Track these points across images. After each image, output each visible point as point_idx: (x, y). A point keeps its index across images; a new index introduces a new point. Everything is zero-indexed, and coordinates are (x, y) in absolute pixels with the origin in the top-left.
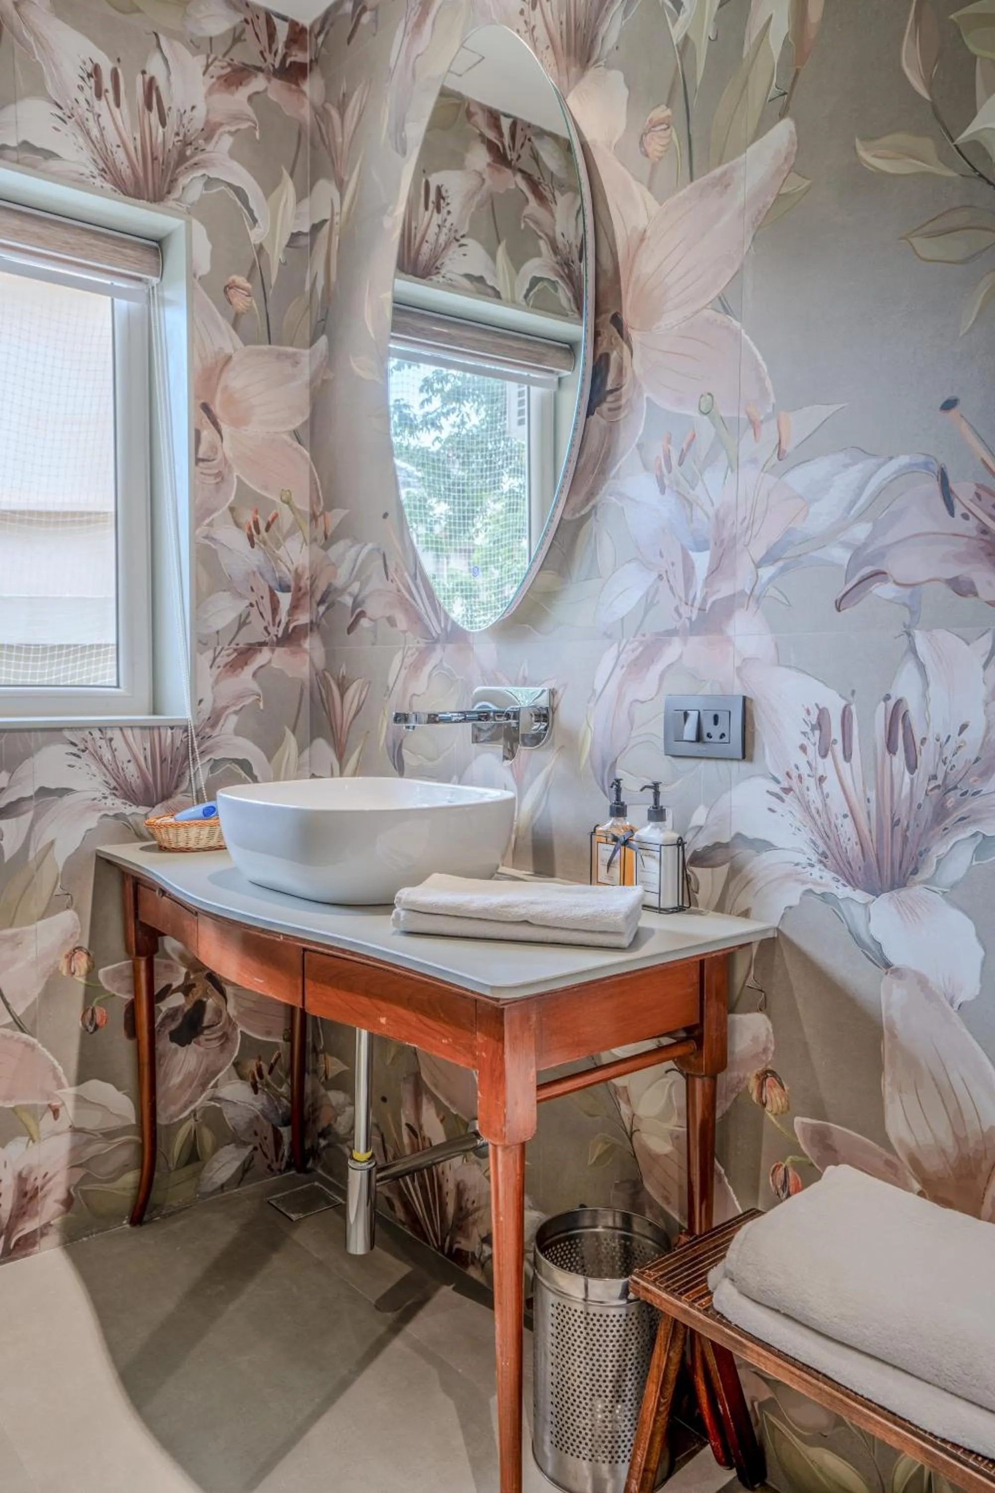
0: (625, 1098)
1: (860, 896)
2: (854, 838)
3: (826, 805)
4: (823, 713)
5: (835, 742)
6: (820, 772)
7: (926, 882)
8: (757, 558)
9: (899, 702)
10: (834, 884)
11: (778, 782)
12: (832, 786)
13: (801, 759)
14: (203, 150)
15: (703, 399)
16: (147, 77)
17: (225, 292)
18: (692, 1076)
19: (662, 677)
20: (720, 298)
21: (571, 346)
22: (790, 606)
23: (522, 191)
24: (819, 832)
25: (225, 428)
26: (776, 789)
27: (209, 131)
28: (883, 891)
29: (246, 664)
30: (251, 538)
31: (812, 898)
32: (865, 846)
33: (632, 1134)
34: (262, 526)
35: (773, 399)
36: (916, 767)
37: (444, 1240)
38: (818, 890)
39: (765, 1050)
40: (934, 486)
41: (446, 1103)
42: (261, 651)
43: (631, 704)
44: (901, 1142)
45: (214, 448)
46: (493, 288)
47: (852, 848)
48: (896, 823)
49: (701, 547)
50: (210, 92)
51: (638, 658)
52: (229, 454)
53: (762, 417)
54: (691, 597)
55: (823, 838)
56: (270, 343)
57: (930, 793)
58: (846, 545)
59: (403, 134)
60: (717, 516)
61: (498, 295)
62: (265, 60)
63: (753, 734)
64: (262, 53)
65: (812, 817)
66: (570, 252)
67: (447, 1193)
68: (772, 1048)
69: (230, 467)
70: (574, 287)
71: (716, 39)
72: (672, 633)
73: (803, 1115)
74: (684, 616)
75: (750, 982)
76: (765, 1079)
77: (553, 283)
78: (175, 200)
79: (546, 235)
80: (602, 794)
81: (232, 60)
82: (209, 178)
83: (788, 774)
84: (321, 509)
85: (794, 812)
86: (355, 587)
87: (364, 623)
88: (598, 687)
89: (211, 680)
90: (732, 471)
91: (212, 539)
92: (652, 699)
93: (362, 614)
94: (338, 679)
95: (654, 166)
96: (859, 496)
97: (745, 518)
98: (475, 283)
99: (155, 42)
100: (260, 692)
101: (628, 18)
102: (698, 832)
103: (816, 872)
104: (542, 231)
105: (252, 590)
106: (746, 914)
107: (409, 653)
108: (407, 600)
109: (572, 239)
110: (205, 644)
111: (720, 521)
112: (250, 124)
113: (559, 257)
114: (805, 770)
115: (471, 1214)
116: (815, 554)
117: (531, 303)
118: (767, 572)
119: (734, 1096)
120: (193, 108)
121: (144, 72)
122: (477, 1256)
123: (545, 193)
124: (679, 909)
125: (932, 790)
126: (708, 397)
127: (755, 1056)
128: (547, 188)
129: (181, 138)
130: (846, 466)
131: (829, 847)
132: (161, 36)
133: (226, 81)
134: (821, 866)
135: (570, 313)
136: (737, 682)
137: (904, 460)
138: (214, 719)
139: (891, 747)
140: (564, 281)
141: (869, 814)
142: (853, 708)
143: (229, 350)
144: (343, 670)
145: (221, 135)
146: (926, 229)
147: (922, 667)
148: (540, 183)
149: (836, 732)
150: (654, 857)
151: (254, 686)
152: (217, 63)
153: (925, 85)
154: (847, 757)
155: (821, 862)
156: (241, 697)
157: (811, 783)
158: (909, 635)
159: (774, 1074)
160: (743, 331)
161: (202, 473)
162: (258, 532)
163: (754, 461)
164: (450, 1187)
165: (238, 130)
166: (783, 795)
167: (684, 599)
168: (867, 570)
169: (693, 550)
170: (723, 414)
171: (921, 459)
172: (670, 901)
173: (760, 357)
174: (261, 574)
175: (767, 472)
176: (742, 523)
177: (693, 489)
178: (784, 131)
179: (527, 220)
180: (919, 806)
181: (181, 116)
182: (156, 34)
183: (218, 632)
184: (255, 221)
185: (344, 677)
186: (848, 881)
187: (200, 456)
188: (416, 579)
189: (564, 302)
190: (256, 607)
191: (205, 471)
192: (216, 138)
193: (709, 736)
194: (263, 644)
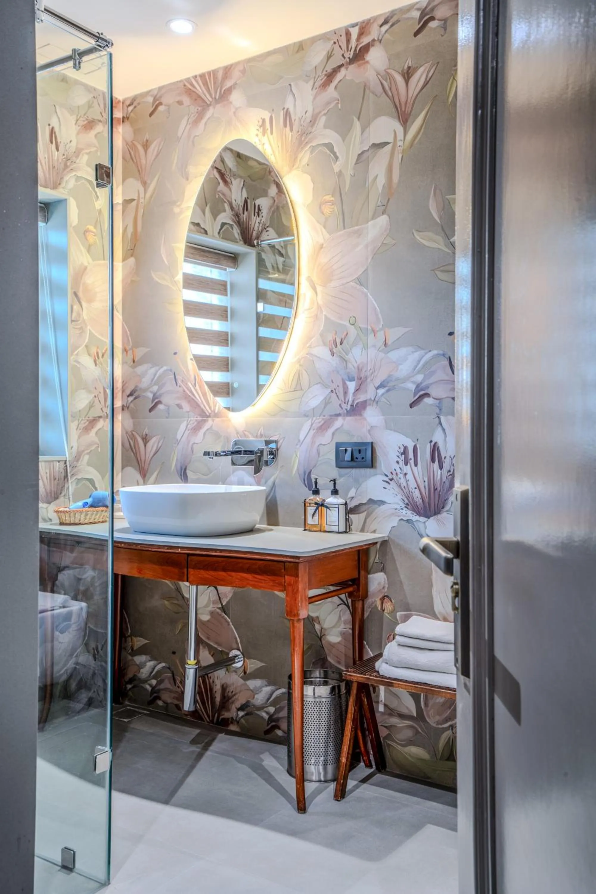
0: (317, 621)
1: (422, 519)
2: (419, 496)
3: (407, 484)
4: (406, 448)
5: (411, 459)
6: (405, 472)
7: (447, 511)
8: (377, 385)
9: (436, 443)
10: (412, 515)
11: (386, 476)
12: (410, 477)
13: (397, 467)
14: (75, 162)
15: (351, 319)
16: (51, 127)
17: (84, 234)
18: (355, 601)
19: (333, 434)
20: (358, 279)
21: (235, 255)
22: (391, 405)
23: (217, 178)
24: (405, 495)
25: (84, 304)
26: (386, 479)
27: (78, 153)
28: (431, 516)
29: (92, 428)
30: (95, 361)
31: (402, 522)
32: (424, 499)
33: (321, 637)
34: (100, 355)
35: (382, 323)
36: (443, 467)
37: (213, 716)
38: (405, 519)
39: (384, 588)
40: (447, 363)
41: (216, 646)
42: (99, 420)
43: (318, 446)
44: (440, 613)
45: (79, 315)
46: (204, 229)
47: (419, 501)
48: (435, 490)
49: (351, 380)
50: (78, 134)
51: (321, 426)
52: (85, 318)
53: (378, 329)
54: (347, 400)
55: (406, 497)
56: (104, 260)
57: (448, 477)
58: (413, 382)
59: (187, 170)
60: (358, 367)
61: (206, 232)
62: (103, 116)
63: (376, 457)
64: (101, 113)
65: (402, 489)
66: (238, 209)
67: (216, 692)
68: (387, 586)
69: (86, 324)
70: (241, 228)
71: (354, 176)
72: (339, 415)
73: (400, 611)
74: (344, 409)
75: (377, 560)
76: (384, 600)
77: (231, 226)
78: (63, 188)
79: (228, 201)
80: (304, 486)
81: (88, 117)
82: (78, 176)
83: (391, 473)
84: (130, 347)
85: (395, 488)
86: (155, 388)
87: (161, 407)
88: (302, 437)
89: (76, 437)
90: (365, 349)
91: (78, 362)
92: (329, 444)
93: (159, 402)
94: (142, 435)
95: (326, 219)
96: (418, 364)
97: (371, 369)
98: (196, 227)
99: (54, 110)
100: (99, 442)
101: (313, 155)
102: (352, 499)
103: (405, 511)
104: (226, 199)
105: (96, 389)
106: (374, 532)
107: (191, 422)
108: (189, 396)
109: (239, 203)
110: (74, 417)
111: (359, 369)
112: (95, 149)
113: (234, 212)
114: (398, 471)
115: (231, 698)
116: (400, 385)
117: (221, 236)
118: (381, 391)
119: (370, 609)
120: (71, 141)
121: (49, 125)
122: (234, 718)
123: (227, 179)
124: (346, 532)
125: (449, 476)
126: (354, 318)
127: (380, 591)
128: (228, 177)
129: (65, 157)
130: (413, 352)
131: (409, 501)
132: (57, 107)
133: (85, 127)
134: (406, 509)
135: (239, 241)
136: (369, 436)
137: (435, 352)
138: (78, 458)
139: (433, 460)
140: (236, 224)
141: (425, 487)
142: (418, 446)
143: (86, 264)
144: (146, 431)
145: (83, 155)
146: (441, 268)
147: (444, 430)
148: (225, 174)
149: (411, 455)
150: (335, 510)
151: (96, 440)
152: (81, 119)
153: (438, 218)
154: (416, 465)
155: (406, 507)
156: (90, 445)
157: (401, 476)
158: (439, 418)
159: (387, 597)
160: (369, 294)
161: (74, 328)
162: (98, 358)
163: (374, 346)
164: (218, 688)
165: (90, 152)
166: (389, 481)
167: (343, 401)
168: (422, 393)
169: (348, 381)
170: (361, 326)
171: (441, 352)
172: (342, 529)
173: (376, 305)
174: (100, 381)
175: (380, 351)
176: (370, 371)
177: (347, 355)
178: (383, 220)
179: (219, 193)
180: (444, 482)
181: (65, 146)
182: (55, 106)
183: (80, 411)
184: (97, 197)
185: (146, 435)
186: (417, 514)
187: (73, 319)
188: (195, 386)
189: (236, 235)
190: (97, 398)
191: (75, 327)
192: (81, 155)
193: (357, 458)
194: (100, 417)
